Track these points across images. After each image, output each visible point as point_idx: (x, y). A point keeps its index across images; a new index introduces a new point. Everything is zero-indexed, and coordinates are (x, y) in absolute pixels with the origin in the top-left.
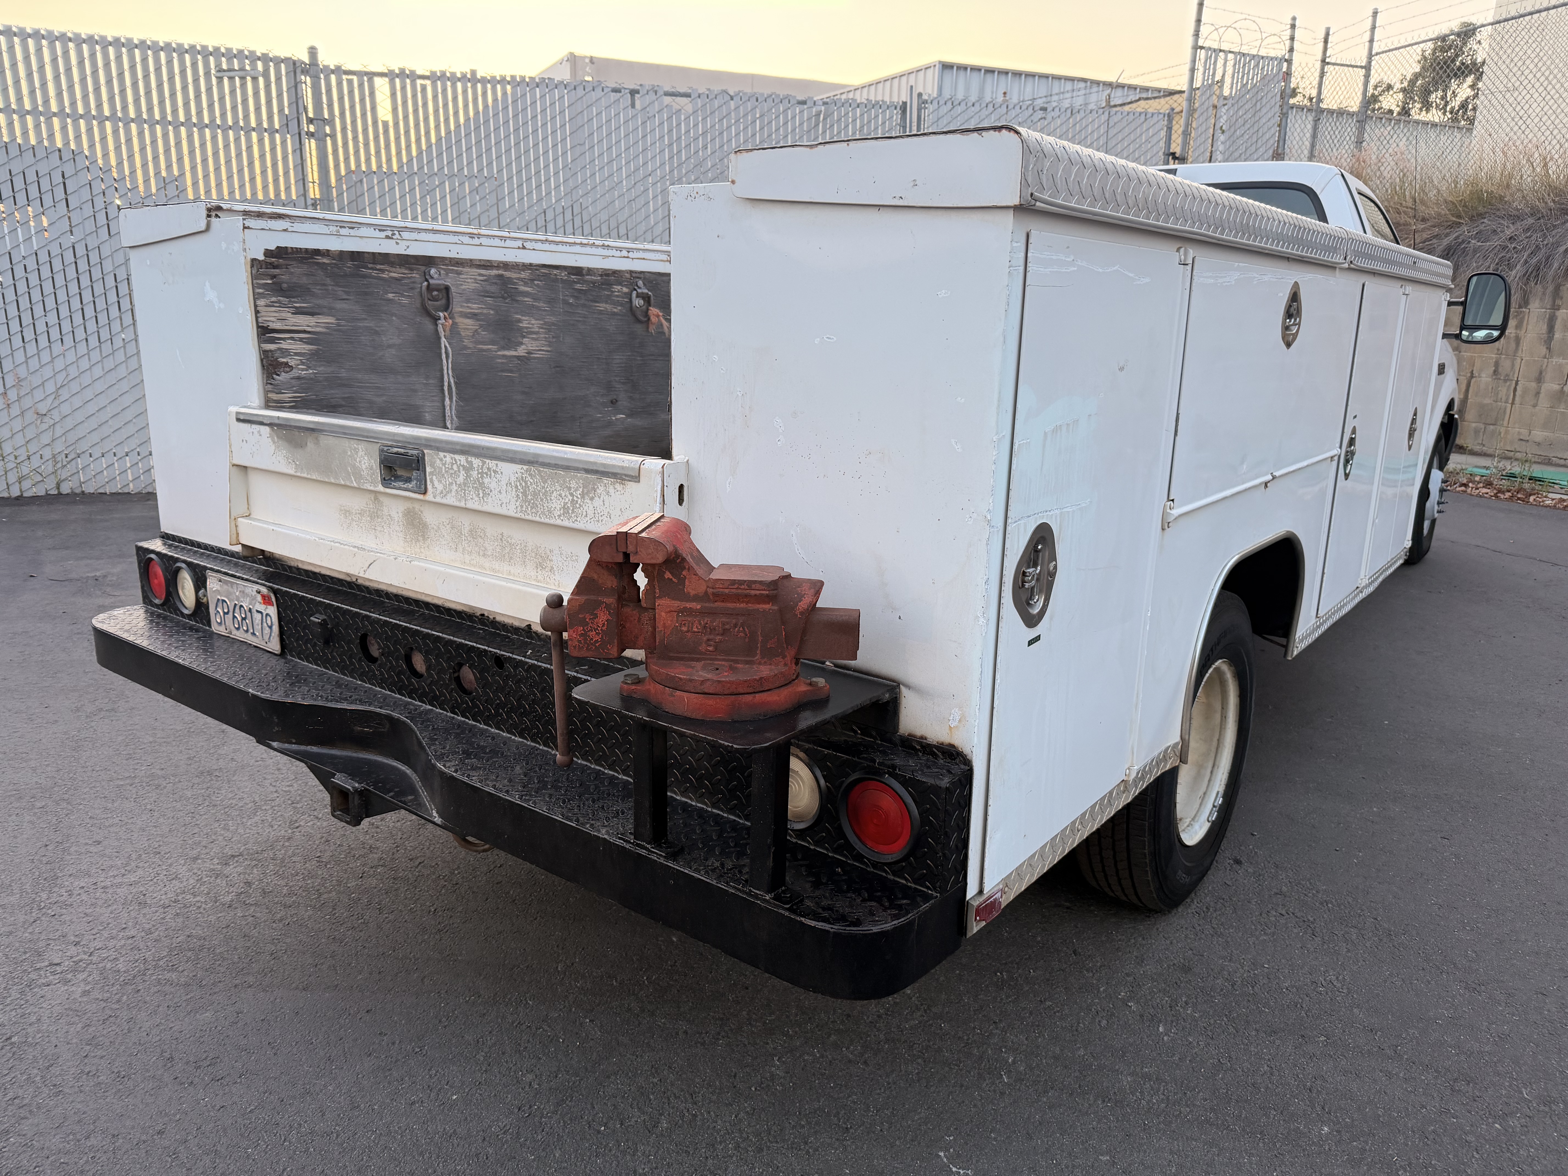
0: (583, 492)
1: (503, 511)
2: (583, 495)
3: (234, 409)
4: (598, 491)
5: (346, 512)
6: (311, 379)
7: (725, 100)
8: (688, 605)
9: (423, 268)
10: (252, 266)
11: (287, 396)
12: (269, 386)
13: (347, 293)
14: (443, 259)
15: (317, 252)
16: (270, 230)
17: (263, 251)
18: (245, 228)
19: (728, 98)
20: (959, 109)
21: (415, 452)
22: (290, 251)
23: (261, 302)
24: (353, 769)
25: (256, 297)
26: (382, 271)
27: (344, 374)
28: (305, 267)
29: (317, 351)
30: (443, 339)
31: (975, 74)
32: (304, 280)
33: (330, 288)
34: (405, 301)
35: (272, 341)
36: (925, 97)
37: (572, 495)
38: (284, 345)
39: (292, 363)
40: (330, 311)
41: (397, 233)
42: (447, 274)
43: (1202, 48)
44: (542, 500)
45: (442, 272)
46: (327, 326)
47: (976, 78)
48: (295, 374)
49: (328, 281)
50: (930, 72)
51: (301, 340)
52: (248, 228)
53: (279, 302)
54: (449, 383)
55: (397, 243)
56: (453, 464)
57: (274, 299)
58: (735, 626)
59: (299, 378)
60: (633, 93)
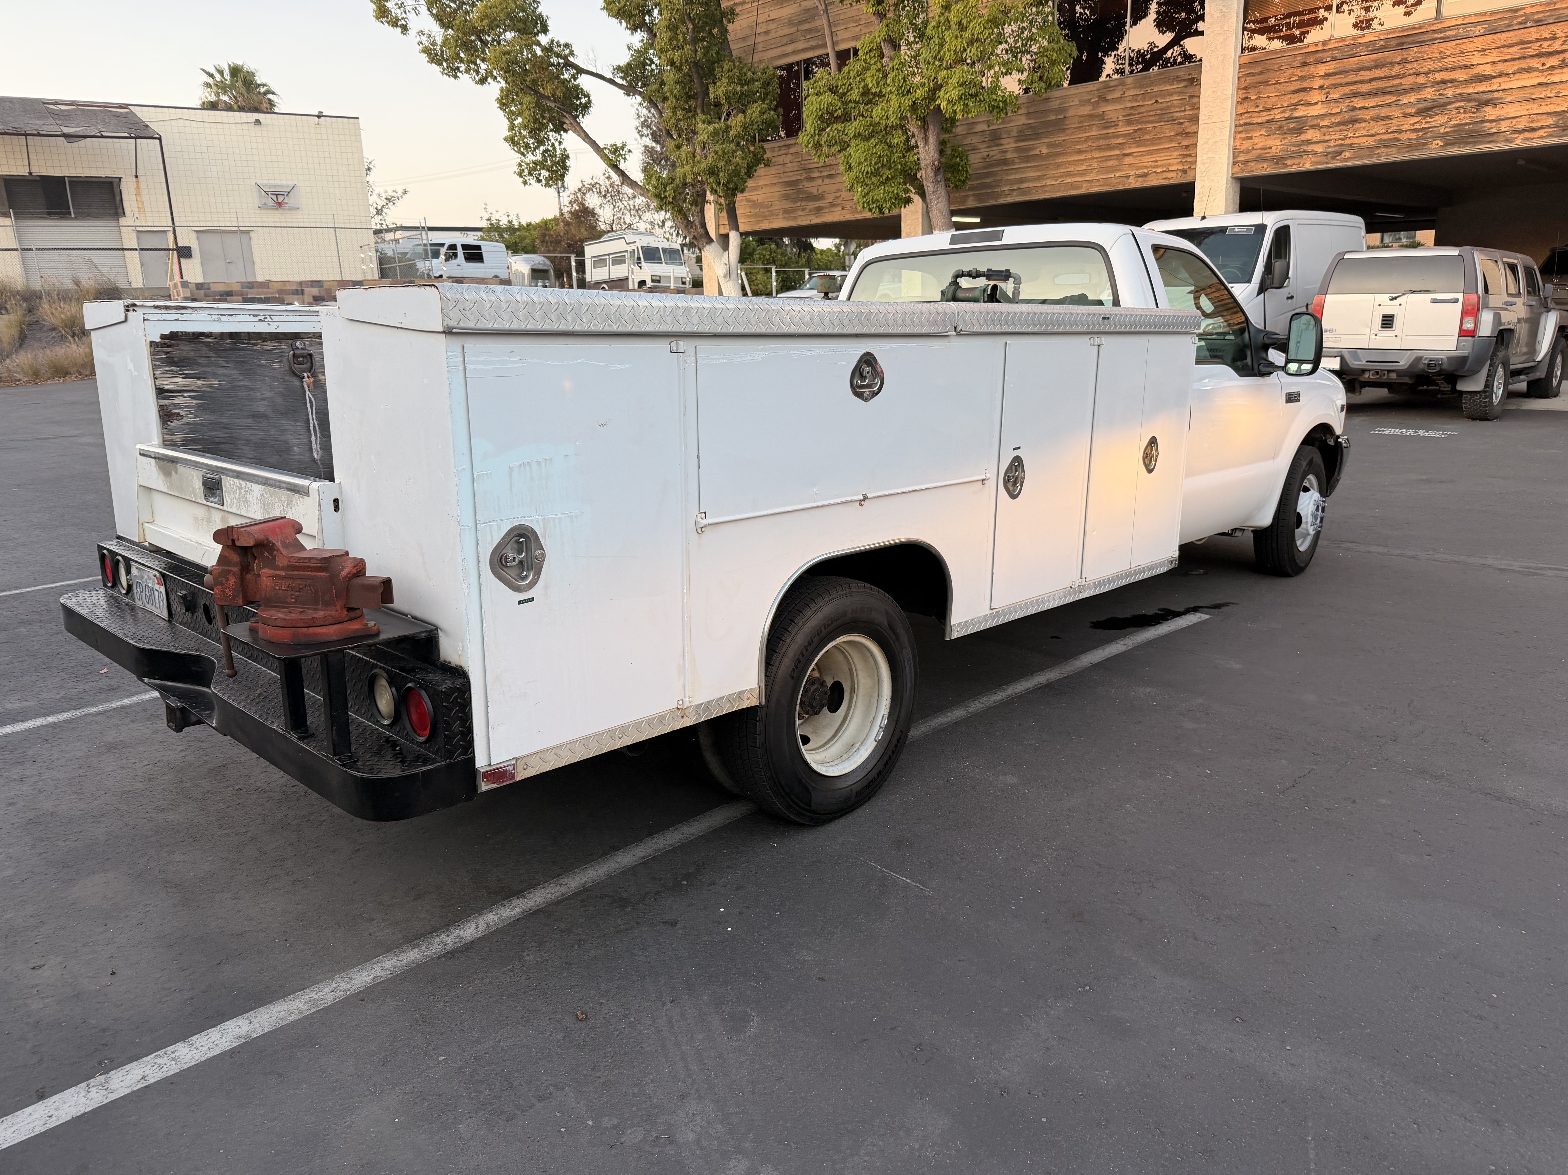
0: (287, 503)
2: (288, 505)
3: (139, 446)
4: (293, 503)
5: (196, 519)
6: (198, 424)
8: (278, 573)
9: (290, 341)
10: (151, 346)
11: (179, 437)
12: (165, 430)
13: (227, 362)
14: (307, 334)
15: (202, 334)
16: (164, 320)
17: (159, 335)
18: (144, 320)
21: (218, 478)
22: (180, 334)
23: (158, 371)
24: (180, 695)
25: (155, 367)
26: (256, 345)
27: (225, 420)
28: (192, 345)
29: (203, 404)
30: (307, 392)
32: (192, 354)
33: (213, 359)
34: (275, 366)
35: (167, 398)
37: (283, 505)
38: (176, 401)
39: (182, 413)
40: (214, 376)
41: (268, 317)
42: (311, 345)
44: (271, 509)
45: (307, 343)
46: (211, 386)
48: (184, 421)
49: (212, 354)
51: (190, 397)
52: (147, 320)
53: (172, 371)
54: (314, 424)
55: (269, 324)
56: (233, 485)
57: (168, 369)
58: (306, 586)
59: (188, 424)
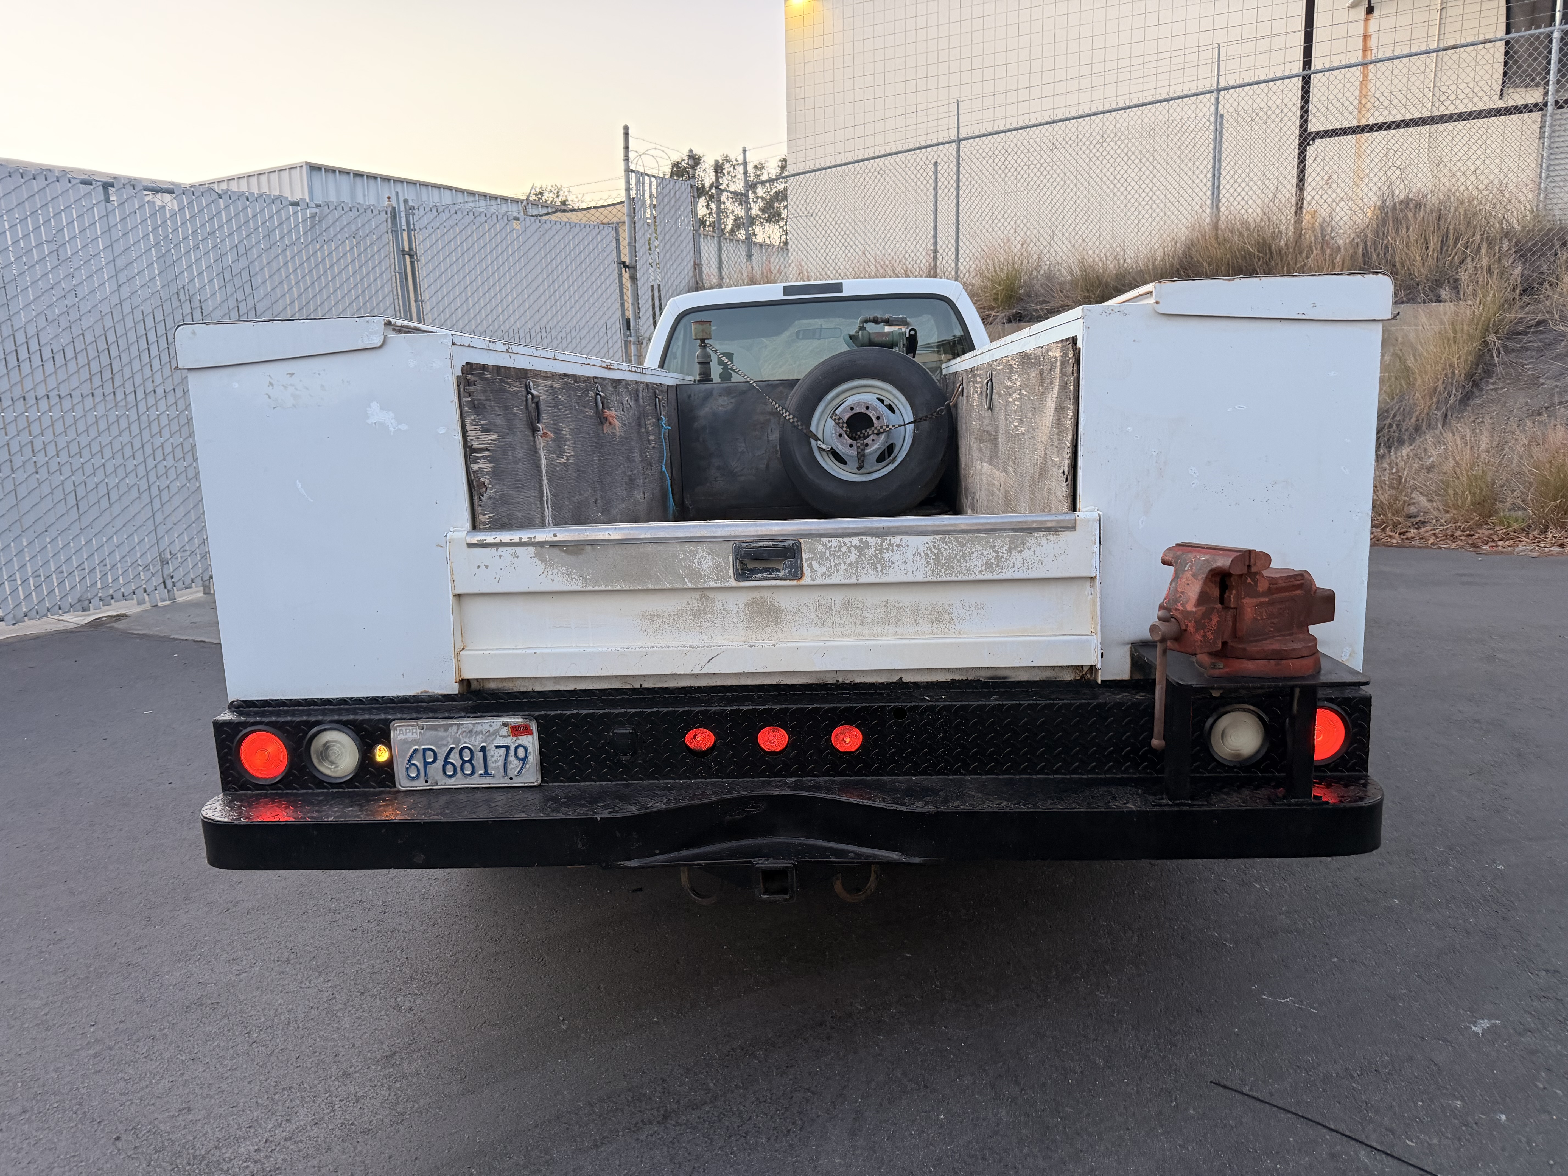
0: (1010, 547)
1: (910, 578)
2: (1010, 551)
4: (1028, 544)
6: (495, 498)
7: (214, 198)
9: (524, 381)
11: (487, 517)
12: (480, 508)
13: (499, 408)
18: (454, 344)
19: (216, 196)
20: (444, 216)
21: (790, 543)
23: (468, 421)
25: (464, 415)
26: (510, 385)
27: (506, 491)
28: (482, 382)
29: (494, 469)
31: (344, 177)
32: (482, 397)
33: (493, 403)
34: (520, 414)
35: (476, 460)
36: (411, 203)
37: (996, 552)
38: (481, 465)
39: (486, 483)
40: (495, 427)
41: (510, 346)
43: (632, 171)
44: (959, 561)
46: (495, 443)
47: (344, 181)
48: (488, 493)
49: (491, 396)
50: (296, 173)
51: (487, 458)
55: (510, 357)
56: (840, 547)
57: (473, 417)
59: (490, 498)
60: (107, 186)
